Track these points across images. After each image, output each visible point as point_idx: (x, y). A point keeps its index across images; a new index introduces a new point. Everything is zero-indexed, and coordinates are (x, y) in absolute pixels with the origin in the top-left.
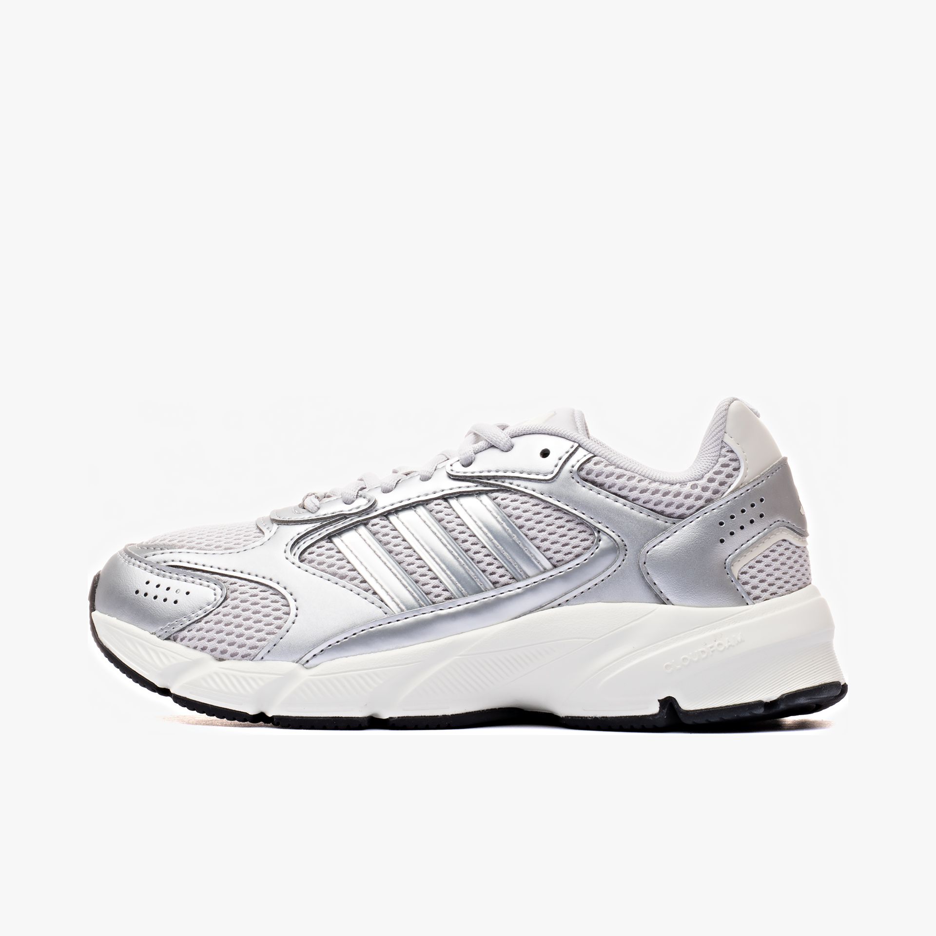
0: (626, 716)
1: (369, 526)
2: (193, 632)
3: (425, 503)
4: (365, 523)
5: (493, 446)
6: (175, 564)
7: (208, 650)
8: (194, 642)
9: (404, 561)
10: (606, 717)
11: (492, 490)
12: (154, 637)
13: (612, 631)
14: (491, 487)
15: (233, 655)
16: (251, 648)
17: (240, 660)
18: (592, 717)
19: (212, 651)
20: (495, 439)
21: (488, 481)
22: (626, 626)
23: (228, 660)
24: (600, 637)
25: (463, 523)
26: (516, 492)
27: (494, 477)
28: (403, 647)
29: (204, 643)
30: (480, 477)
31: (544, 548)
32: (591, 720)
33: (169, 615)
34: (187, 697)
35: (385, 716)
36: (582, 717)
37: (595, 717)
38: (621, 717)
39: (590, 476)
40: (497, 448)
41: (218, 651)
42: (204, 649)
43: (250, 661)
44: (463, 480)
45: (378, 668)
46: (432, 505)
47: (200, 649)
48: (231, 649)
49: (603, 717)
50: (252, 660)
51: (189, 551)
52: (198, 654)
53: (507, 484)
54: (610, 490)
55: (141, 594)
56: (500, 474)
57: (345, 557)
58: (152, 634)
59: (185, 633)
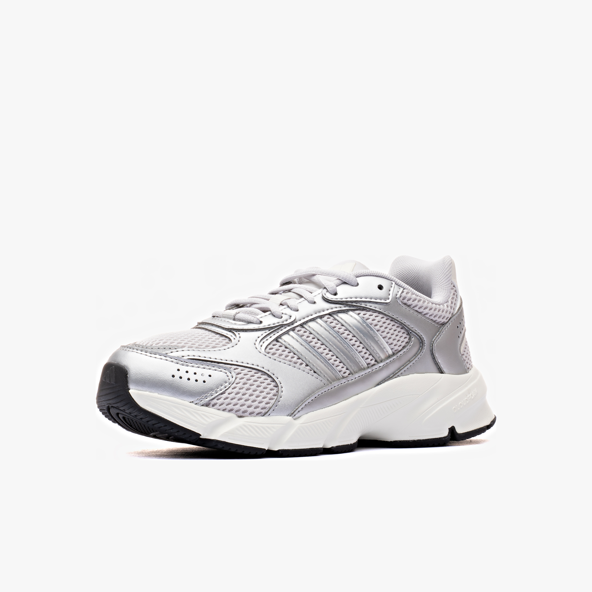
0: (431, 439)
1: (296, 331)
2: (221, 401)
3: (321, 317)
4: (293, 329)
5: (345, 283)
6: (195, 358)
7: (234, 411)
8: (223, 407)
9: (323, 353)
10: (420, 440)
11: (354, 309)
12: (193, 404)
13: (427, 390)
14: (353, 307)
15: (251, 414)
16: (262, 409)
17: (254, 416)
18: (412, 440)
19: (236, 411)
20: (348, 279)
21: (352, 304)
22: (432, 387)
23: (247, 416)
24: (422, 394)
25: (346, 329)
26: (370, 310)
27: (355, 302)
28: (335, 404)
29: (230, 407)
30: (347, 302)
31: (390, 343)
32: (412, 442)
33: (202, 390)
34: (226, 441)
35: (329, 446)
36: (406, 441)
37: (414, 440)
38: (428, 439)
39: (404, 300)
40: (349, 284)
41: (241, 412)
42: (230, 411)
43: (262, 417)
44: (336, 304)
45: (329, 417)
46: (325, 318)
47: (228, 411)
48: (251, 410)
49: (418, 440)
50: (263, 416)
51: (189, 349)
52: (226, 414)
53: (363, 305)
54: (414, 308)
55: (177, 377)
56: (358, 299)
57: (291, 351)
58: (191, 402)
59: (215, 401)
